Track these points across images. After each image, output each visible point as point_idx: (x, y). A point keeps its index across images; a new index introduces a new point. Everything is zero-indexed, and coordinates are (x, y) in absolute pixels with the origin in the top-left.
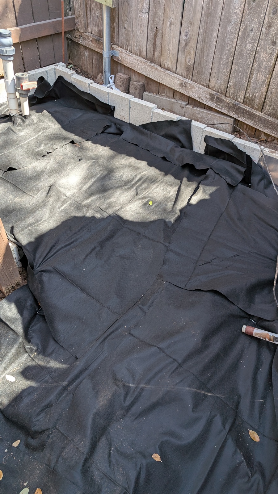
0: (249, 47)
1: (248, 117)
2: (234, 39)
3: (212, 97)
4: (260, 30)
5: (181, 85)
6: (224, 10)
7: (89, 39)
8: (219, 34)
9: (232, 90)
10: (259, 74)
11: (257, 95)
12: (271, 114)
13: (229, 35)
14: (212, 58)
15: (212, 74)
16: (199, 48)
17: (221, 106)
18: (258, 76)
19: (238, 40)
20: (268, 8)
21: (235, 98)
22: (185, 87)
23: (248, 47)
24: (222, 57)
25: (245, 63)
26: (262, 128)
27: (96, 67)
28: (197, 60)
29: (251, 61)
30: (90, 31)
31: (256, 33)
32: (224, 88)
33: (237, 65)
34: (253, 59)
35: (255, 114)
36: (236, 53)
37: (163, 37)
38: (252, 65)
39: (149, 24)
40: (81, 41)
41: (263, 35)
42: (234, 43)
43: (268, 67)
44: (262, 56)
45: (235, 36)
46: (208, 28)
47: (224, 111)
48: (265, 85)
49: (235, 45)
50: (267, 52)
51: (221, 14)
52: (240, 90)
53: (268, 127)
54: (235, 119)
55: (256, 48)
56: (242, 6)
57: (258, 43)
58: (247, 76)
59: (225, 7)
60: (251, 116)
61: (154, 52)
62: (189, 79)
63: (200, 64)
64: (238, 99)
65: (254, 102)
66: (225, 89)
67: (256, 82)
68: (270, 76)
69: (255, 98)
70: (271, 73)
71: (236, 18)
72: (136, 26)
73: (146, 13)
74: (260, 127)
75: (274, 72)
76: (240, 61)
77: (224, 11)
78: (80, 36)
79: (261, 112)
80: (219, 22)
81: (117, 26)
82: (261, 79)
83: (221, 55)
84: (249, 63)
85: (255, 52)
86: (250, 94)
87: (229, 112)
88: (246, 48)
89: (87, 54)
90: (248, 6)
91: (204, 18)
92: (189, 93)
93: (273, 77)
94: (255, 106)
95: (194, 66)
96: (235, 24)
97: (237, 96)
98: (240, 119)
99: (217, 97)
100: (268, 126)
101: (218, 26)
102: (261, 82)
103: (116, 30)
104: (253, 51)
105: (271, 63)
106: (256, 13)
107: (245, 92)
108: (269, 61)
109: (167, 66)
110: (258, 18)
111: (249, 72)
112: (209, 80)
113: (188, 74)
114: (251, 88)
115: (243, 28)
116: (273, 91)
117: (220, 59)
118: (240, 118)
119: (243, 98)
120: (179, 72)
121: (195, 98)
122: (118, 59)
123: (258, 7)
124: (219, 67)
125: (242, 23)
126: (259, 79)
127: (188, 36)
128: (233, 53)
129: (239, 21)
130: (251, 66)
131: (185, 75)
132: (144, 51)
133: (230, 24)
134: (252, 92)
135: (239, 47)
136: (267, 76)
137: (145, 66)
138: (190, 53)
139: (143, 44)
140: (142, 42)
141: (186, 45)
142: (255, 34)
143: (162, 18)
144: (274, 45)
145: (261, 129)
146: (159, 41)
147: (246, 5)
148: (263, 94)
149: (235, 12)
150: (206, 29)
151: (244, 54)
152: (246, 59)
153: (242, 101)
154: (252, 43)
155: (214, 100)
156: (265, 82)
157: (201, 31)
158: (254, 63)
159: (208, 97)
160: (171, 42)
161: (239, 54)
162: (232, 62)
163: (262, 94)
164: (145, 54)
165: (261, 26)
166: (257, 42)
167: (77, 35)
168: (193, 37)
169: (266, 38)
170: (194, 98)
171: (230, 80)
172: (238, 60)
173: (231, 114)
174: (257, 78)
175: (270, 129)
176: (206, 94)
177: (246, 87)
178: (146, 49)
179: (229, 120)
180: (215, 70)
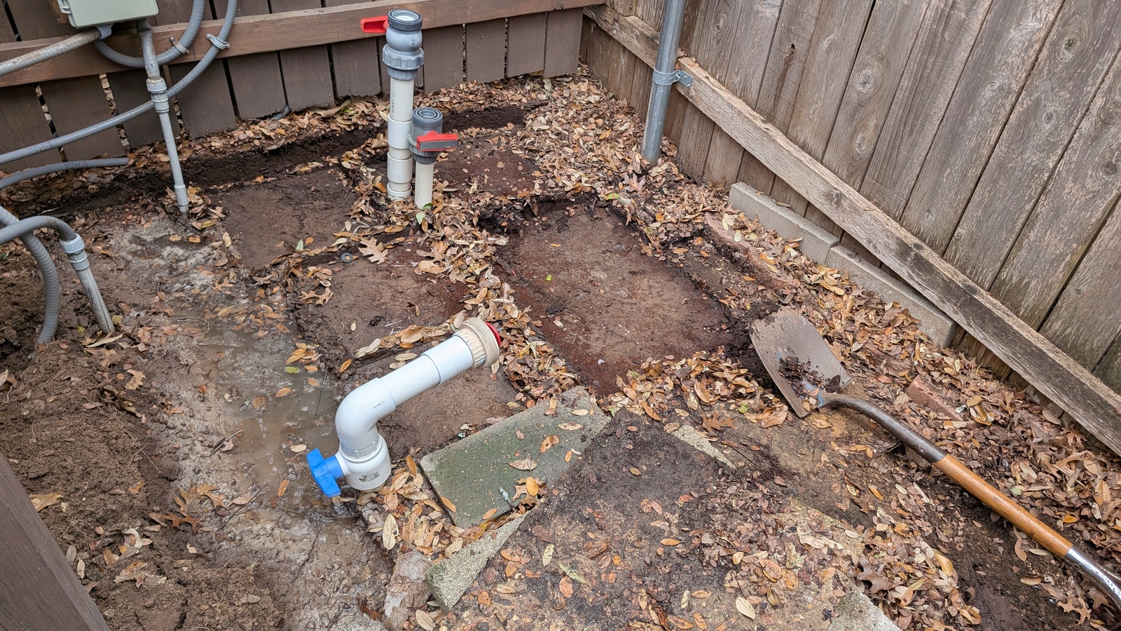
0: (1032, 157)
1: (995, 334)
2: (993, 126)
3: (904, 251)
4: (1075, 124)
5: (828, 196)
6: (977, 47)
7: (633, 32)
8: (952, 103)
9: (961, 250)
10: (1048, 233)
11: (1033, 283)
12: (1066, 345)
13: (981, 113)
14: (924, 155)
15: (914, 193)
16: (891, 121)
17: (924, 281)
18: (1046, 238)
19: (1005, 132)
20: (1111, 74)
21: (968, 272)
22: (838, 203)
23: (1029, 157)
24: (952, 160)
25: (1015, 192)
26: (1030, 374)
27: (638, 94)
28: (883, 147)
29: (1030, 194)
30: (639, 13)
31: (1061, 130)
32: (941, 236)
33: (990, 192)
34: (1039, 191)
35: (1015, 332)
36: (991, 161)
37: (806, 71)
38: (1032, 204)
39: (777, 32)
40: (615, 32)
41: (1079, 138)
42: (991, 138)
43: (1081, 223)
44: (1067, 191)
45: (995, 121)
46: (924, 81)
47: (931, 295)
48: (1062, 266)
49: (992, 143)
50: (1083, 186)
51: (966, 56)
52: (985, 254)
53: (1048, 380)
54: (956, 326)
55: (1051, 165)
56: (1032, 53)
57: (1062, 157)
58: (1013, 227)
59: (981, 42)
60: (1003, 332)
61: (777, 98)
62: (853, 185)
63: (887, 158)
64: (975, 276)
65: (1020, 298)
66: (944, 239)
67: (1037, 250)
68: (1082, 249)
69: (1026, 289)
70: (1086, 241)
71: (1008, 77)
72: (746, 28)
73: (774, 6)
74: (1026, 371)
75: (1097, 241)
76: (1001, 186)
77: (978, 50)
78: (615, 20)
79: (1038, 330)
80: (958, 74)
81: (703, 17)
82: (1052, 249)
83: (948, 155)
84: (1026, 198)
85: (1050, 177)
86: (1012, 274)
87: (944, 302)
88: (1022, 158)
89: (623, 60)
90: (1049, 57)
91: (917, 55)
92: (844, 221)
93: (1091, 254)
94: (1023, 310)
95: (870, 161)
96: (1003, 90)
97: (974, 267)
98: (971, 331)
99: (916, 255)
100: (1050, 378)
101: (955, 83)
102: (1053, 256)
103: (697, 26)
104: (1042, 171)
105: (1091, 217)
106: (1070, 79)
107: (999, 264)
108: (1085, 210)
109: (802, 140)
110: (1072, 93)
111: (1021, 221)
112: (903, 203)
113: (852, 174)
114: (1018, 262)
115: (1025, 106)
116: (1084, 289)
117: (945, 163)
118: (971, 327)
119: (990, 277)
120: (829, 162)
121: (858, 239)
122: (688, 93)
123: (1079, 65)
124: (938, 183)
125: (1024, 92)
126: (1048, 246)
127: (868, 86)
128: (984, 160)
129: (1015, 87)
130: (1028, 207)
131: (844, 175)
132: (753, 89)
133: (989, 86)
134: (1020, 272)
135: (1003, 148)
136: (1075, 245)
137: (747, 126)
138: (865, 126)
139: (754, 73)
140: (753, 68)
141: (861, 105)
142: (1056, 129)
143: (811, 28)
144: (1111, 174)
145: (1026, 377)
146: (793, 76)
147: (1045, 52)
148: (1051, 286)
149: (1010, 60)
150: (918, 81)
151: (1014, 171)
152: (1018, 185)
153: (987, 286)
154: (1044, 150)
155: (906, 260)
156: (1064, 260)
157: (906, 83)
158: (1041, 202)
159: (894, 246)
160: (823, 89)
161: (1001, 166)
162: (975, 180)
163: (1049, 287)
164: (755, 96)
165: (1079, 116)
166: (1059, 152)
167: (608, 16)
168: (880, 93)
169: (1088, 150)
170: (855, 237)
171: (961, 223)
172: (995, 181)
173: (948, 308)
174: (1040, 242)
175: (1056, 386)
176: (888, 237)
177: (1005, 253)
178: (758, 87)
179: (939, 321)
180: (925, 185)
